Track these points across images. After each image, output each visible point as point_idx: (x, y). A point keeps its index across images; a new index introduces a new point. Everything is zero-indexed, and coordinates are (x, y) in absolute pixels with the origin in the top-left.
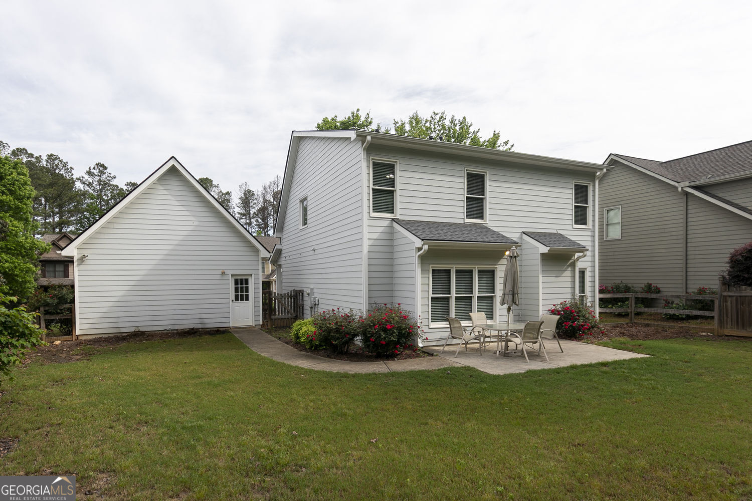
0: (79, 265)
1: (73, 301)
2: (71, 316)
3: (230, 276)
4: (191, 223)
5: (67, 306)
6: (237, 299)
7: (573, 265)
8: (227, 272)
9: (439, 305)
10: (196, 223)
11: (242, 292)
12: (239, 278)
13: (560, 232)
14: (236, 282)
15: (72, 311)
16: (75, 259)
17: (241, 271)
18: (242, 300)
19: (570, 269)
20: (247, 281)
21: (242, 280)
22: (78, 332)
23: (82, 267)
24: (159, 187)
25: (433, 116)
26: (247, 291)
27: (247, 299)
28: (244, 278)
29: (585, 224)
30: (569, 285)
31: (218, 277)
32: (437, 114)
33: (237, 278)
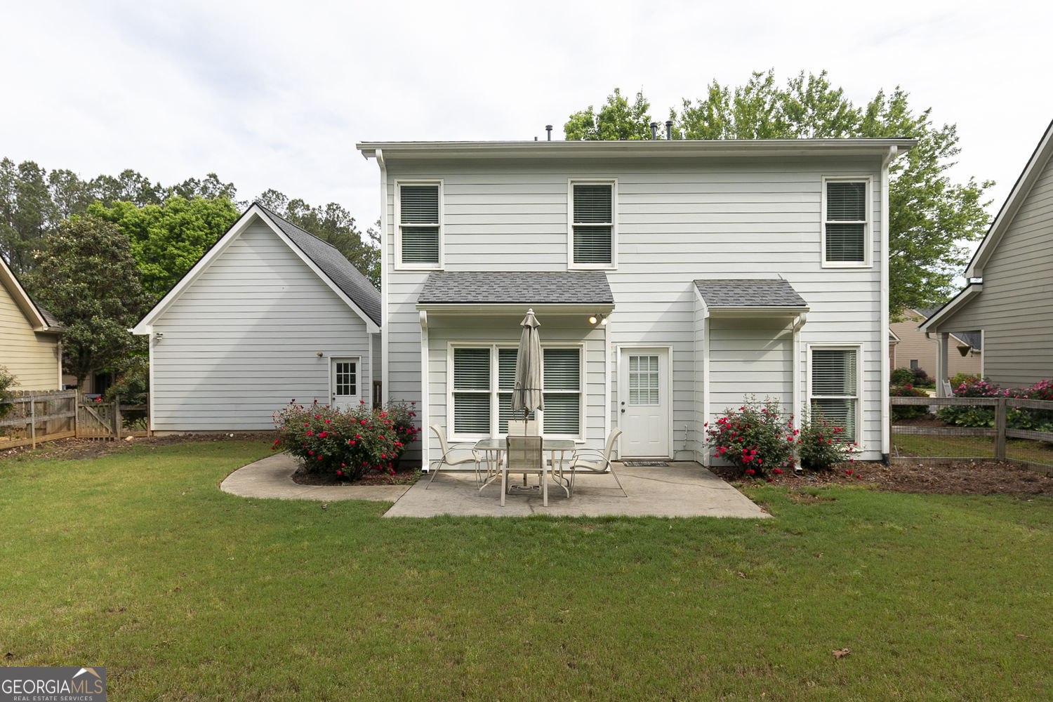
0: (154, 345)
1: (148, 390)
2: (146, 407)
3: (329, 360)
4: (280, 289)
5: (143, 395)
6: (339, 392)
7: (789, 339)
8: (325, 354)
9: (472, 405)
10: (286, 289)
11: (346, 381)
12: (343, 362)
13: (785, 277)
14: (339, 368)
15: (146, 401)
16: (151, 338)
17: (345, 353)
18: (346, 393)
19: (780, 347)
20: (353, 366)
21: (346, 365)
22: (153, 428)
23: (158, 348)
24: (244, 243)
25: (755, 81)
26: (353, 380)
27: (353, 392)
28: (349, 362)
29: (861, 258)
30: (780, 377)
31: (314, 361)
32: (760, 75)
33: (340, 362)
